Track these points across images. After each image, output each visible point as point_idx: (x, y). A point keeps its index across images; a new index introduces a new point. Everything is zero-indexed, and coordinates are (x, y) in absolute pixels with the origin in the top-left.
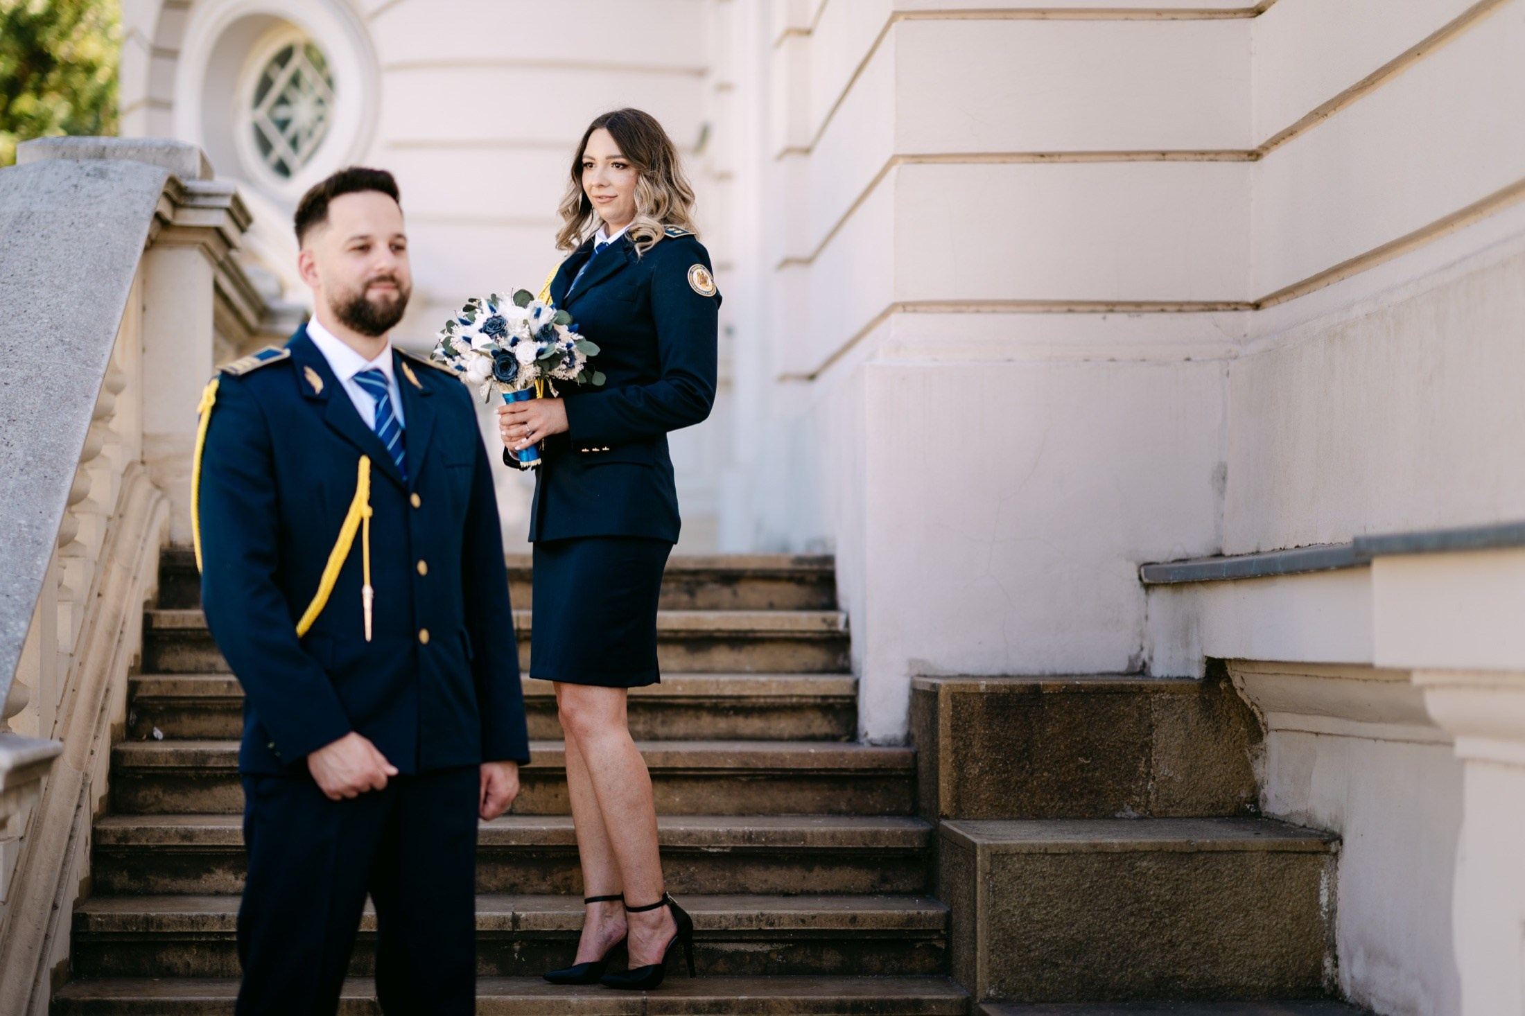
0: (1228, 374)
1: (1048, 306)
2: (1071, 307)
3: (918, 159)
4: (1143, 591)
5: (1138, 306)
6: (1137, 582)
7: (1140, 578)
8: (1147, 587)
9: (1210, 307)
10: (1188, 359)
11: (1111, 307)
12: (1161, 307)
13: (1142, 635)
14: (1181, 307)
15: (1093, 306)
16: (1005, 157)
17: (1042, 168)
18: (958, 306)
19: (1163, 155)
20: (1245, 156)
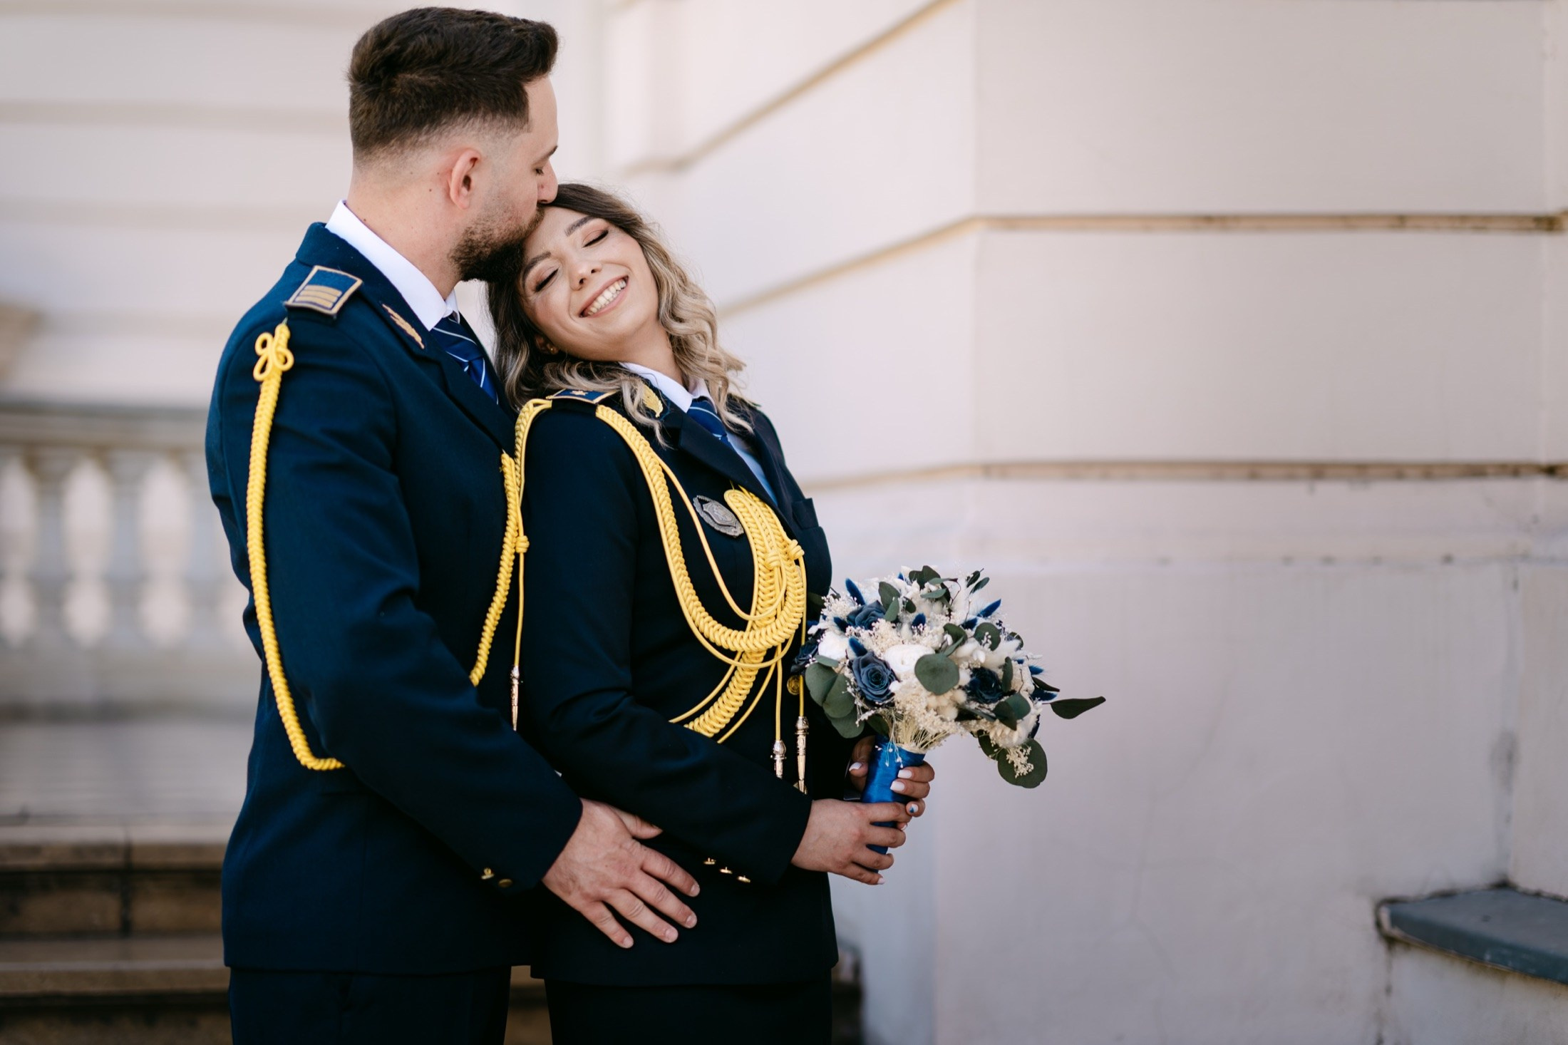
0: (1515, 585)
1: (1218, 470)
2: (1254, 471)
3: (1010, 223)
4: (1381, 948)
5: (1361, 471)
6: (1372, 932)
7: (1378, 924)
8: (1390, 941)
9: (1475, 471)
10: (1448, 559)
11: (1318, 471)
12: (1397, 471)
13: (1379, 1018)
14: (1430, 472)
15: (1289, 471)
16: (1148, 222)
17: (1211, 240)
18: (1075, 469)
19: (1400, 221)
20: (1532, 225)
